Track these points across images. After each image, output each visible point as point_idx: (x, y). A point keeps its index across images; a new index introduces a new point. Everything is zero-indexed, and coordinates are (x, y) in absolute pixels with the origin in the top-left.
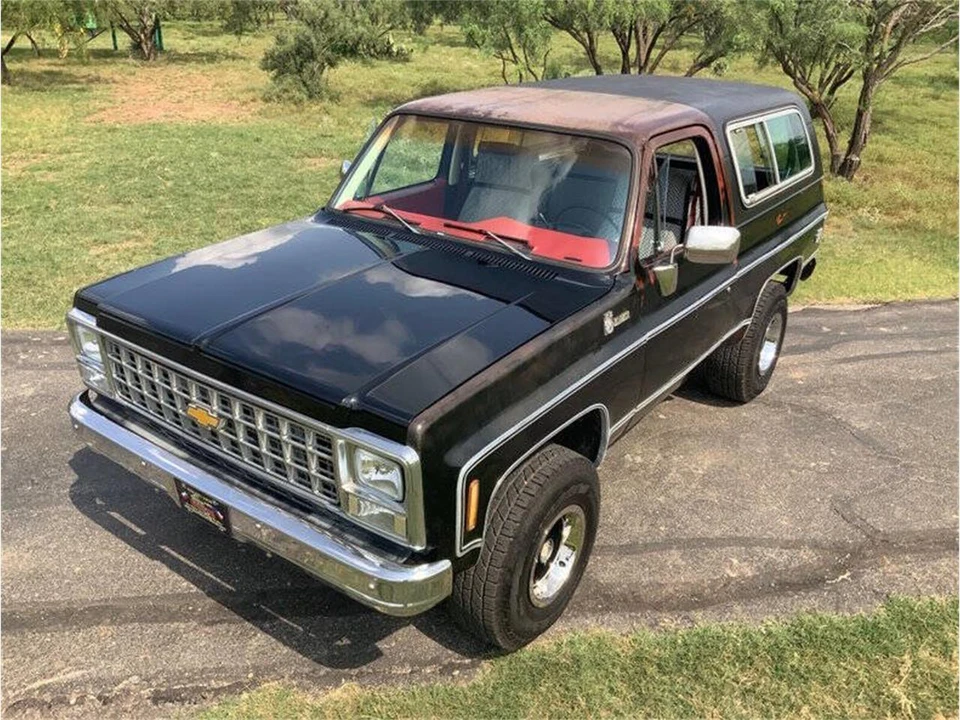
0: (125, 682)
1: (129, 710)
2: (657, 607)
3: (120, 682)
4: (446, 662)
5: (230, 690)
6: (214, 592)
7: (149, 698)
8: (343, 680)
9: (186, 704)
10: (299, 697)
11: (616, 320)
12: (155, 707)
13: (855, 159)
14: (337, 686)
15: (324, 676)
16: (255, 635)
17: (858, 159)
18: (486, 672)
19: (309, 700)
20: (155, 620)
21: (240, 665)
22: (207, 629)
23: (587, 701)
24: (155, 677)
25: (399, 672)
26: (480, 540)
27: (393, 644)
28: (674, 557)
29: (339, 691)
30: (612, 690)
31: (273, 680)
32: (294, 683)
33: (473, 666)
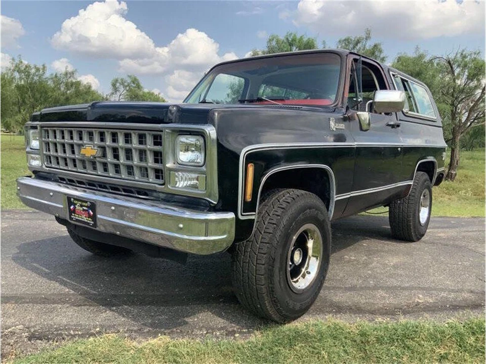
0: (13, 328)
1: (11, 343)
2: (373, 312)
3: (10, 328)
4: (230, 330)
5: (82, 336)
6: (85, 293)
7: (26, 337)
8: (159, 335)
9: (51, 342)
10: (128, 343)
11: (337, 124)
12: (29, 342)
13: (453, 172)
14: (155, 337)
15: (147, 332)
16: (105, 312)
17: (455, 172)
18: (257, 337)
19: (135, 343)
20: (44, 303)
21: (92, 324)
22: (75, 308)
23: (328, 356)
24: (34, 327)
25: (198, 333)
26: (254, 213)
27: (196, 319)
28: (381, 293)
29: (155, 340)
30: (345, 351)
31: (112, 333)
32: (126, 335)
33: (249, 332)
